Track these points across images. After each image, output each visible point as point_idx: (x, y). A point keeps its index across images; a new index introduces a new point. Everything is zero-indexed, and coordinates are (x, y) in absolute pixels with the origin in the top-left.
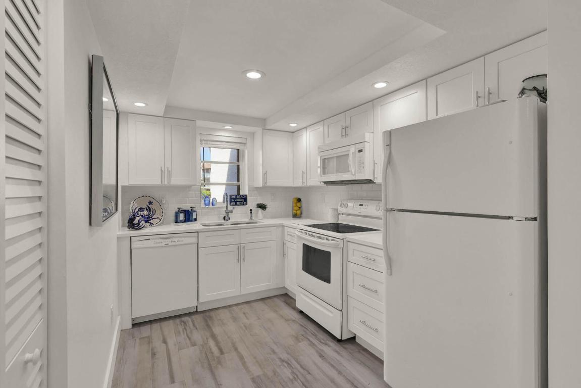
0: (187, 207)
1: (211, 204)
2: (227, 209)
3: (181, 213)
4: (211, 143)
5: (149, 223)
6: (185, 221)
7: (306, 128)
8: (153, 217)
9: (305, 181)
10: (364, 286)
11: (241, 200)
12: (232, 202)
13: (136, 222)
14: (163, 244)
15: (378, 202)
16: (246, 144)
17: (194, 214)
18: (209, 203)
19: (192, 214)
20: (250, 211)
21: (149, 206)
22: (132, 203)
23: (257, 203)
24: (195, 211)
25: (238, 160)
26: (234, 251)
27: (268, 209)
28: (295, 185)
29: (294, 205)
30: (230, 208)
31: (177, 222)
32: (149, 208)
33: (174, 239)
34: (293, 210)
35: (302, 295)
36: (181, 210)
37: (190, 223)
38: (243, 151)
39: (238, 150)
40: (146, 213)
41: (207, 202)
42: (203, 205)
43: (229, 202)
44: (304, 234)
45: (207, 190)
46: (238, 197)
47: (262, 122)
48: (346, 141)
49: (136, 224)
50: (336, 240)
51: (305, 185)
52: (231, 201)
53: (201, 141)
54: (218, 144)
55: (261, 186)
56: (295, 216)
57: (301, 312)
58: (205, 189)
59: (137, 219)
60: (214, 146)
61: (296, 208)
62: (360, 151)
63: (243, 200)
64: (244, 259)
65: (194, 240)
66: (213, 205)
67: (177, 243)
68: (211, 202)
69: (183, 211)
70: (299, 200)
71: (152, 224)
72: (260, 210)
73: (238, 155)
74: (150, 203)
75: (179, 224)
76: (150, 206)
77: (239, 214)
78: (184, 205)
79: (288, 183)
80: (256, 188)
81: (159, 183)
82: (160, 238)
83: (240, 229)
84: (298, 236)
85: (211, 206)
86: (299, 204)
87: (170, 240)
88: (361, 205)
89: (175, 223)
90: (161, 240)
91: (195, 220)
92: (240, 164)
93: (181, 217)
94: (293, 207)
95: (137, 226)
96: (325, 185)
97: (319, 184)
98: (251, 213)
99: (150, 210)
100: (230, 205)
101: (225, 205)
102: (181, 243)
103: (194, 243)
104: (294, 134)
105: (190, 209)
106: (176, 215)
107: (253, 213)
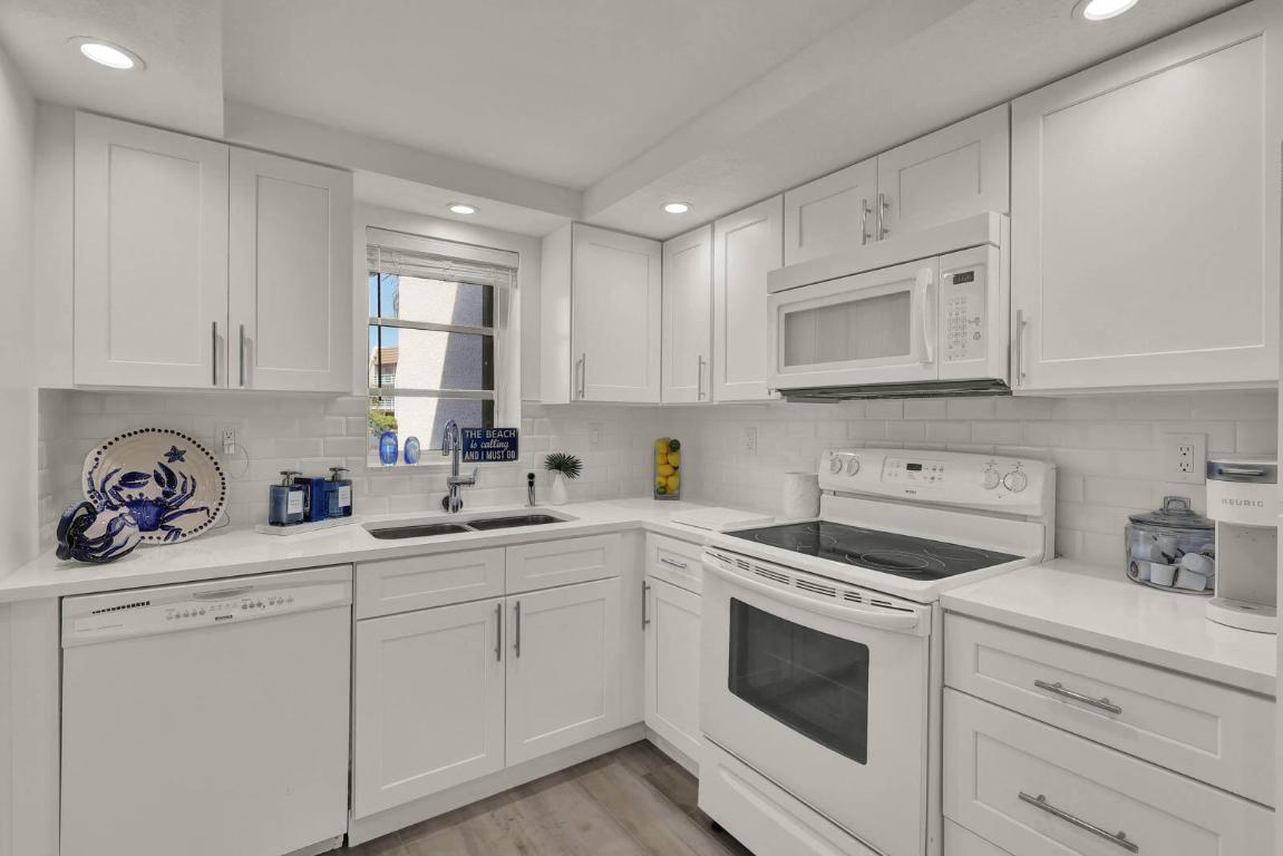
0: (316, 468)
1: (401, 457)
2: (456, 472)
3: (293, 489)
4: (403, 259)
5: (164, 528)
6: (308, 518)
7: (711, 223)
8: (182, 508)
9: (706, 388)
10: (1040, 802)
11: (501, 445)
12: (470, 450)
13: (95, 531)
14: (209, 619)
15: (988, 458)
16: (515, 270)
17: (343, 491)
18: (396, 453)
19: (335, 491)
20: (526, 481)
21: (170, 466)
22: (93, 454)
23: (550, 453)
24: (345, 483)
25: (488, 320)
26: (484, 623)
27: (582, 472)
28: (668, 400)
29: (660, 460)
30: (466, 470)
31: (277, 520)
32: (170, 474)
33: (253, 597)
34: (656, 474)
35: (724, 775)
36: (297, 481)
37: (327, 522)
38: (505, 292)
39: (489, 291)
40: (152, 491)
41: (388, 449)
42: (374, 462)
43: (461, 453)
44: (734, 566)
45: (387, 414)
46: (488, 435)
47: (572, 199)
48: (878, 252)
49: (96, 541)
50: (896, 603)
51: (705, 399)
52: (467, 449)
53: (371, 249)
54: (427, 264)
55: (568, 402)
56: (663, 493)
57: (716, 829)
58: (381, 412)
59: (104, 518)
60: (414, 268)
61: (668, 470)
62: (963, 278)
63: (505, 445)
64: (517, 646)
65: (340, 594)
66: (407, 460)
67: (270, 610)
68: (401, 448)
69: (302, 483)
70: (674, 446)
71: (178, 531)
72: (559, 478)
73: (489, 304)
74: (175, 455)
75: (288, 528)
76: (175, 467)
77: (494, 487)
78: (304, 460)
79: (646, 393)
80: (548, 407)
81: (205, 382)
82: (198, 596)
83: (505, 546)
84: (706, 569)
85: (401, 463)
86: (672, 459)
87: (239, 600)
88: (912, 467)
89: (272, 523)
90: (205, 604)
91: (347, 511)
92: (496, 332)
93: (295, 503)
94: (656, 465)
95: (98, 550)
96: (784, 401)
97: (764, 396)
98: (531, 484)
99: (172, 480)
100: (464, 461)
101: (448, 462)
102: (285, 607)
103: (336, 606)
104: (665, 244)
105: (328, 476)
106: (277, 497)
107: (537, 481)
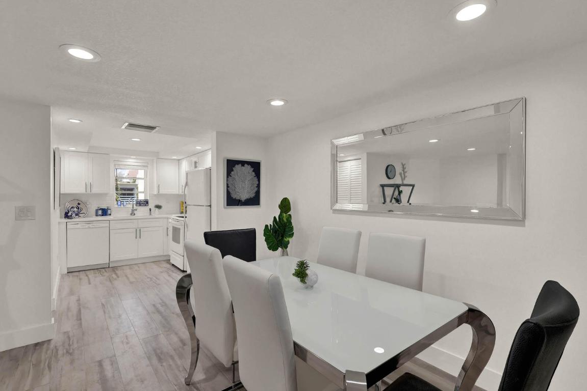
0: (104, 207)
2: (133, 207)
4: (122, 166)
5: (78, 216)
6: (103, 215)
8: (81, 213)
11: (144, 203)
13: (70, 214)
14: (87, 227)
16: (147, 166)
17: (109, 211)
20: (150, 210)
21: (78, 206)
22: (67, 203)
23: (155, 204)
24: (110, 209)
26: (133, 232)
27: (162, 208)
29: (181, 205)
30: (136, 207)
31: (97, 215)
33: (94, 224)
34: (180, 209)
36: (100, 209)
37: (106, 216)
40: (76, 210)
41: (119, 203)
42: (116, 206)
44: (173, 221)
46: (142, 200)
52: (137, 203)
53: (115, 165)
55: (156, 194)
57: (173, 265)
61: (183, 208)
63: (146, 203)
64: (140, 237)
65: (108, 225)
67: (96, 226)
71: (80, 216)
72: (157, 209)
74: (79, 204)
75: (99, 217)
77: (142, 211)
78: (102, 205)
81: (84, 192)
83: (138, 219)
85: (122, 206)
87: (91, 224)
90: (85, 225)
91: (110, 215)
93: (100, 212)
94: (180, 207)
95: (70, 217)
99: (79, 208)
102: (99, 226)
103: (106, 227)
104: (180, 161)
105: (106, 208)
106: (97, 211)
107: (152, 211)
